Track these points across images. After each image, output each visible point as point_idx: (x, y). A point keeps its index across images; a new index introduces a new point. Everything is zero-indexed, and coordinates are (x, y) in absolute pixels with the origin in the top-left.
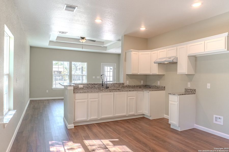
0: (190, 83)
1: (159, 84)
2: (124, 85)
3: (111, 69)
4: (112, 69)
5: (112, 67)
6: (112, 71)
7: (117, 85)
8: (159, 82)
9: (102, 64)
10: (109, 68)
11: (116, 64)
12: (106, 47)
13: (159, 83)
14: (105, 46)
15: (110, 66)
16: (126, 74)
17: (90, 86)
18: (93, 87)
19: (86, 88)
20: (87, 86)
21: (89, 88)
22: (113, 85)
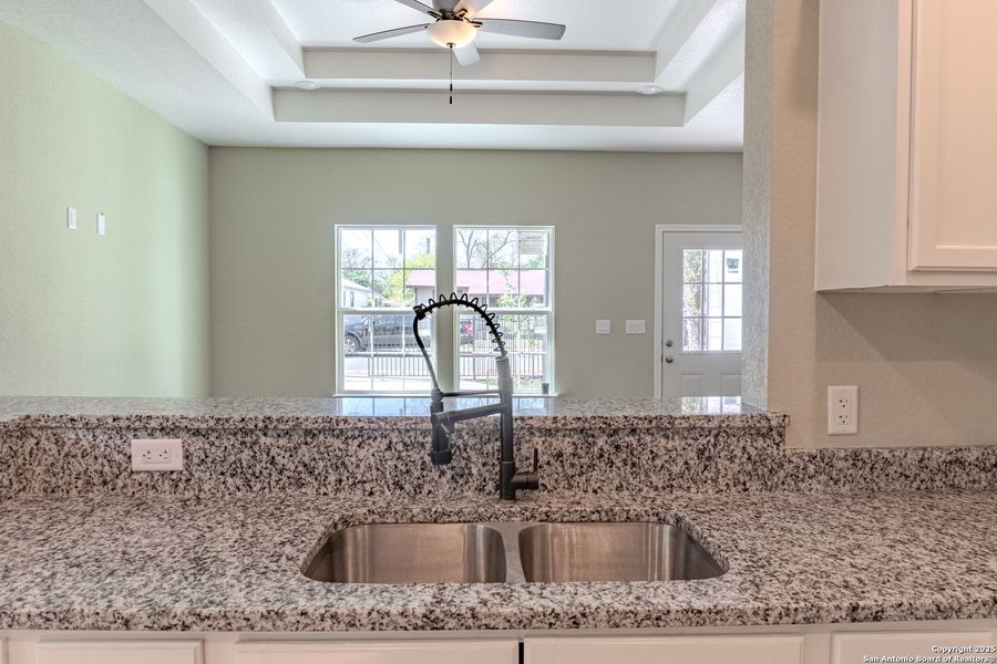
2: (788, 447)
3: (733, 264)
4: (739, 264)
5: (737, 254)
6: (738, 277)
7: (677, 442)
9: (659, 229)
12: (681, 96)
15: (724, 246)
16: (816, 288)
17: (273, 458)
18: (321, 468)
19: (222, 474)
20: (232, 458)
21: (270, 475)
22: (617, 448)
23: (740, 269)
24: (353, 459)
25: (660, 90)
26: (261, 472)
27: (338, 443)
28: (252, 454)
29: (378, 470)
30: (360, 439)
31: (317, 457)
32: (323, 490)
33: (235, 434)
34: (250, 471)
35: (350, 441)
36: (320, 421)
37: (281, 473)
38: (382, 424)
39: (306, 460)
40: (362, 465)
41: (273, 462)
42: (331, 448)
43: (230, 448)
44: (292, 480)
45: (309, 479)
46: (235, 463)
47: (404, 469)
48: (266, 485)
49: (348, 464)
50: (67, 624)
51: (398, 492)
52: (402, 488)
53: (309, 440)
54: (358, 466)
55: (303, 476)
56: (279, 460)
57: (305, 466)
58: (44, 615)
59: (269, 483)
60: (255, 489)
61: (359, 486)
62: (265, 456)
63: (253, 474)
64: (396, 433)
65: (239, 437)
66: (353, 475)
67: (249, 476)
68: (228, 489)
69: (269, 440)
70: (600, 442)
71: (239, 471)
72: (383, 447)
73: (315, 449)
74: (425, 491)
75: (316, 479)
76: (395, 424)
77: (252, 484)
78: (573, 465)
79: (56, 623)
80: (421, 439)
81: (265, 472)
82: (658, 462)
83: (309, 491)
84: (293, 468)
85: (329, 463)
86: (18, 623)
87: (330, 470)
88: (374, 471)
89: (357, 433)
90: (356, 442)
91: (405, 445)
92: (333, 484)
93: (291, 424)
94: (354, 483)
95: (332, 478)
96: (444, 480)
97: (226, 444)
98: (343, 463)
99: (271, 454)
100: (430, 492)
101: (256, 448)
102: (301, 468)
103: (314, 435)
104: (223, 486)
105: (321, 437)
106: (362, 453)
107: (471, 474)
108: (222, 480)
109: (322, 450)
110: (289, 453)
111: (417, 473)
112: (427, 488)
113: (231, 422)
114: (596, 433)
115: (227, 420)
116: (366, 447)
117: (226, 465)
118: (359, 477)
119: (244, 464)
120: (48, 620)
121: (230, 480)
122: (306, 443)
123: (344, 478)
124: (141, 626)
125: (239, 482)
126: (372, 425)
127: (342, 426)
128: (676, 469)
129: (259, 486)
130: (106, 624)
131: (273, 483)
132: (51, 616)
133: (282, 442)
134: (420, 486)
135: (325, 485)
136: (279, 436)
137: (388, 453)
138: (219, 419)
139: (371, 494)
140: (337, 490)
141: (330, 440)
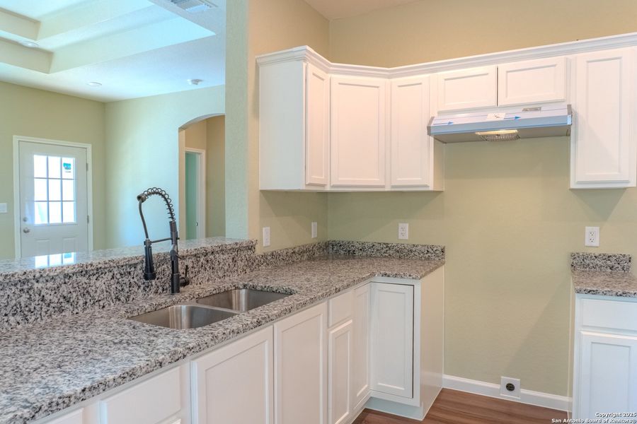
0: (596, 229)
1: (407, 237)
2: (257, 253)
3: (67, 166)
4: (72, 167)
5: (70, 161)
6: (70, 174)
8: (407, 226)
9: (16, 139)
10: (55, 161)
11: (89, 147)
12: (49, 54)
13: (404, 233)
14: (45, 43)
15: (61, 154)
16: (260, 189)
17: (43, 296)
18: (74, 297)
19: (6, 315)
20: (14, 302)
21: (41, 308)
22: (207, 261)
23: (72, 170)
24: (93, 288)
25: (37, 46)
26: (35, 308)
27: (84, 280)
28: (28, 296)
29: (107, 292)
30: (97, 275)
31: (72, 290)
32: (76, 311)
33: (16, 285)
34: (27, 309)
35: (91, 277)
36: (76, 267)
37: (49, 305)
38: (111, 263)
39: (65, 294)
40: (98, 291)
41: (43, 300)
42: (80, 284)
43: (11, 295)
44: (56, 309)
45: (67, 306)
46: (15, 305)
47: (120, 288)
48: (38, 316)
49: (90, 291)
50: (133, 377)
51: (118, 302)
52: (119, 300)
53: (67, 280)
54: (96, 292)
55: (63, 304)
56: (48, 297)
57: (64, 297)
58: (122, 376)
59: (41, 314)
60: (30, 321)
61: (97, 304)
62: (37, 296)
63: (30, 311)
64: (116, 268)
65: (18, 286)
66: (93, 298)
67: (26, 313)
68: (11, 325)
69: (40, 285)
70: (202, 260)
71: (19, 310)
72: (110, 277)
73: (71, 285)
74: (131, 299)
75: (71, 305)
76: (118, 263)
77: (28, 317)
78: (192, 272)
79: (128, 378)
80: (129, 270)
81: (38, 308)
82: (221, 266)
83: (67, 313)
84: (56, 301)
85: (79, 293)
86: (109, 387)
87: (80, 298)
88: (105, 293)
89: (95, 272)
90: (95, 277)
91: (121, 274)
92: (82, 306)
93: (58, 271)
94: (94, 303)
95: (81, 302)
96: (140, 291)
97: (9, 293)
98: (88, 292)
99: (42, 294)
100: (133, 299)
101: (31, 292)
102: (62, 300)
103: (70, 277)
104: (6, 324)
105: (74, 278)
106: (98, 284)
107: (152, 285)
108: (6, 320)
109: (75, 285)
110: (54, 292)
111: (127, 290)
112: (132, 296)
113: (16, 276)
114: (200, 255)
115: (13, 275)
116: (101, 279)
117: (9, 308)
118: (97, 298)
119: (23, 305)
120: (124, 378)
121: (12, 318)
122: (65, 283)
123: (88, 301)
124: (167, 363)
125: (19, 318)
126: (106, 265)
127: (89, 268)
128: (226, 268)
129: (33, 318)
130: (151, 369)
131: (43, 314)
132: (126, 375)
133: (49, 285)
134: (128, 297)
135: (77, 308)
136: (47, 281)
137: (113, 280)
138: (6, 275)
139: (104, 307)
140: (84, 309)
141: (80, 278)
